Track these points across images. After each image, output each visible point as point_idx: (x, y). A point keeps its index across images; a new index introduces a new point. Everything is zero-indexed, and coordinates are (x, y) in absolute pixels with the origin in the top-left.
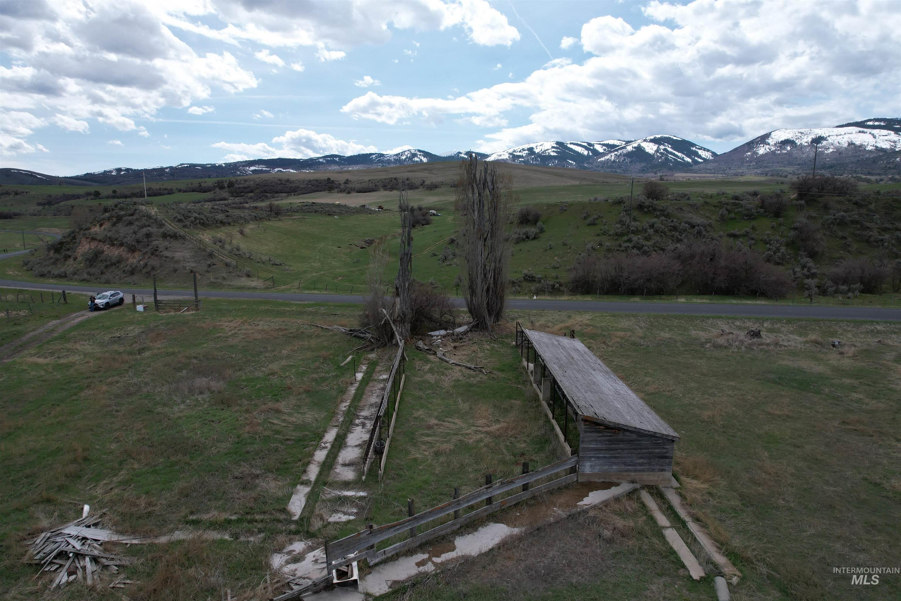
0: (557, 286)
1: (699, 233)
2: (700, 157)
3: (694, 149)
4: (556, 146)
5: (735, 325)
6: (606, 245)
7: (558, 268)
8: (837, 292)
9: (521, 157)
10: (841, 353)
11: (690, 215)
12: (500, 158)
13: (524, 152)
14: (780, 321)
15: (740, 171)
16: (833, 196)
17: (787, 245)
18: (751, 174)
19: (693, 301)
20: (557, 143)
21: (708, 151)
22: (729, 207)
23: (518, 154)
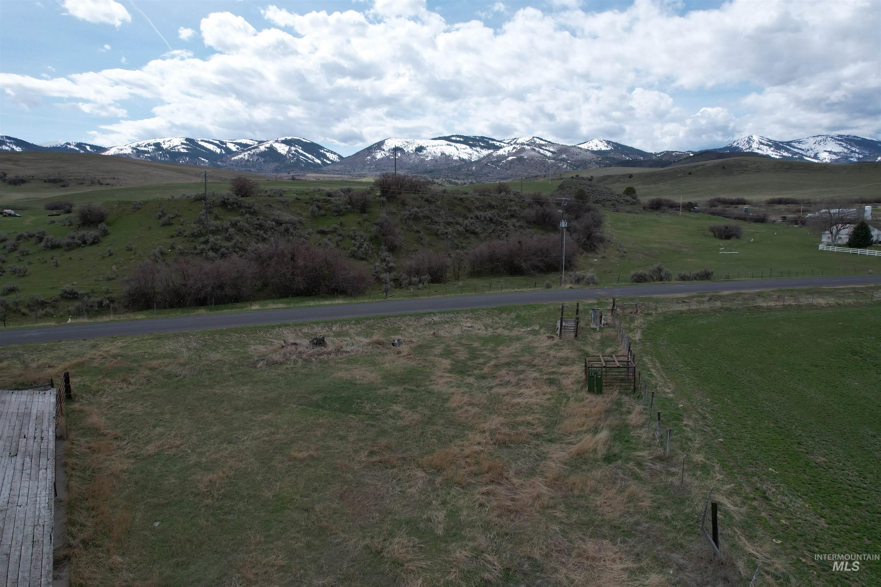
0: (106, 302)
1: (287, 230)
2: (328, 159)
3: (322, 151)
4: (185, 142)
5: (302, 333)
6: (177, 248)
7: (114, 279)
8: (410, 283)
9: (148, 152)
10: (399, 353)
11: (279, 212)
12: (122, 152)
13: (149, 147)
14: (349, 322)
15: (363, 173)
16: (409, 193)
17: (371, 239)
18: (372, 175)
19: (268, 307)
20: (187, 139)
21: (335, 153)
22: (320, 204)
23: (143, 149)
